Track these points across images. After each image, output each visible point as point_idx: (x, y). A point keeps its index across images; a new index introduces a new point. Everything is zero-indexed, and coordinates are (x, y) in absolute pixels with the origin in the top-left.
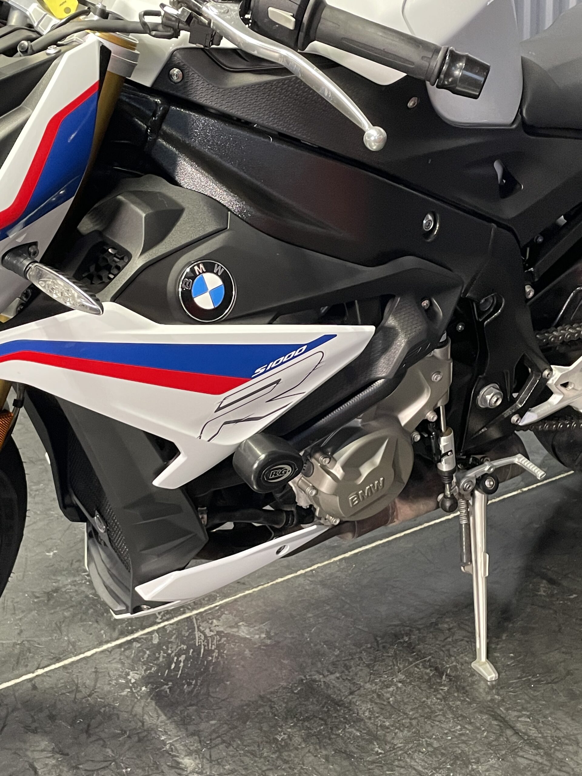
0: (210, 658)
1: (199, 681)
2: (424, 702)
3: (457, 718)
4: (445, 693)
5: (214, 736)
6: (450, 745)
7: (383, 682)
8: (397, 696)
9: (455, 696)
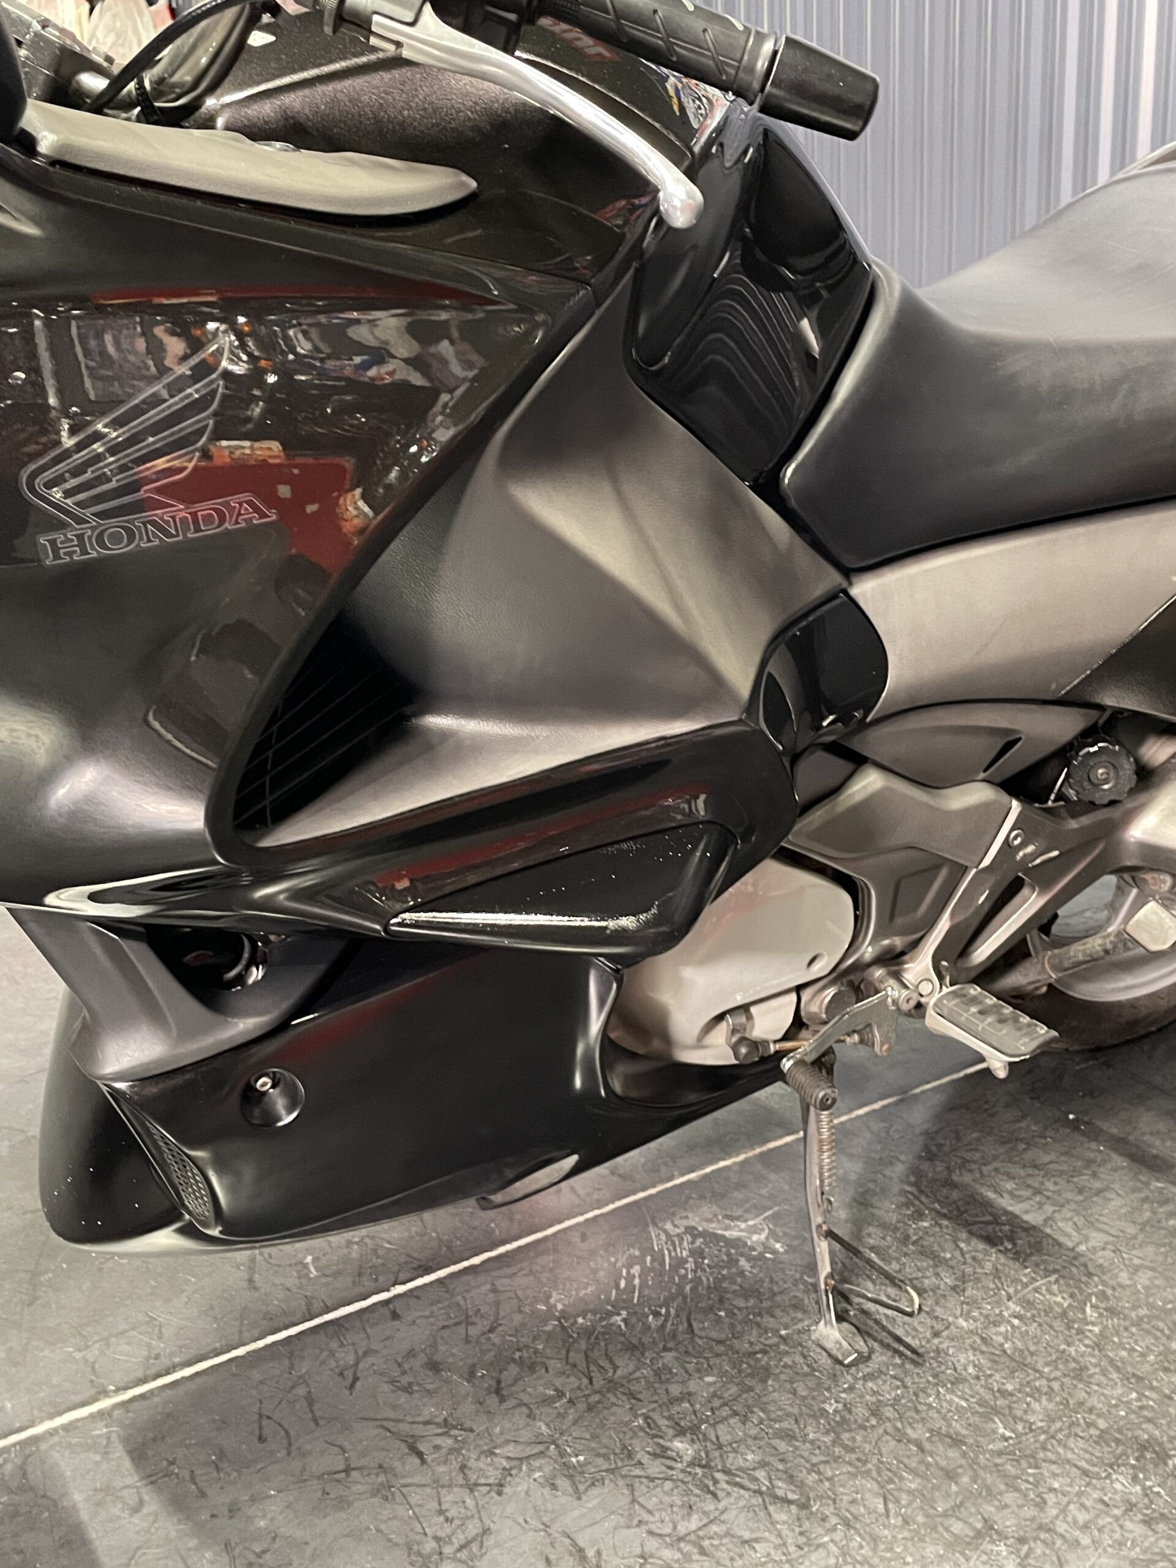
0: (683, 1272)
1: (672, 1311)
2: (1064, 1351)
3: (1128, 1379)
4: (1096, 1335)
5: (717, 1403)
6: (1129, 1426)
7: (987, 1317)
8: (1015, 1340)
9: (1114, 1342)
